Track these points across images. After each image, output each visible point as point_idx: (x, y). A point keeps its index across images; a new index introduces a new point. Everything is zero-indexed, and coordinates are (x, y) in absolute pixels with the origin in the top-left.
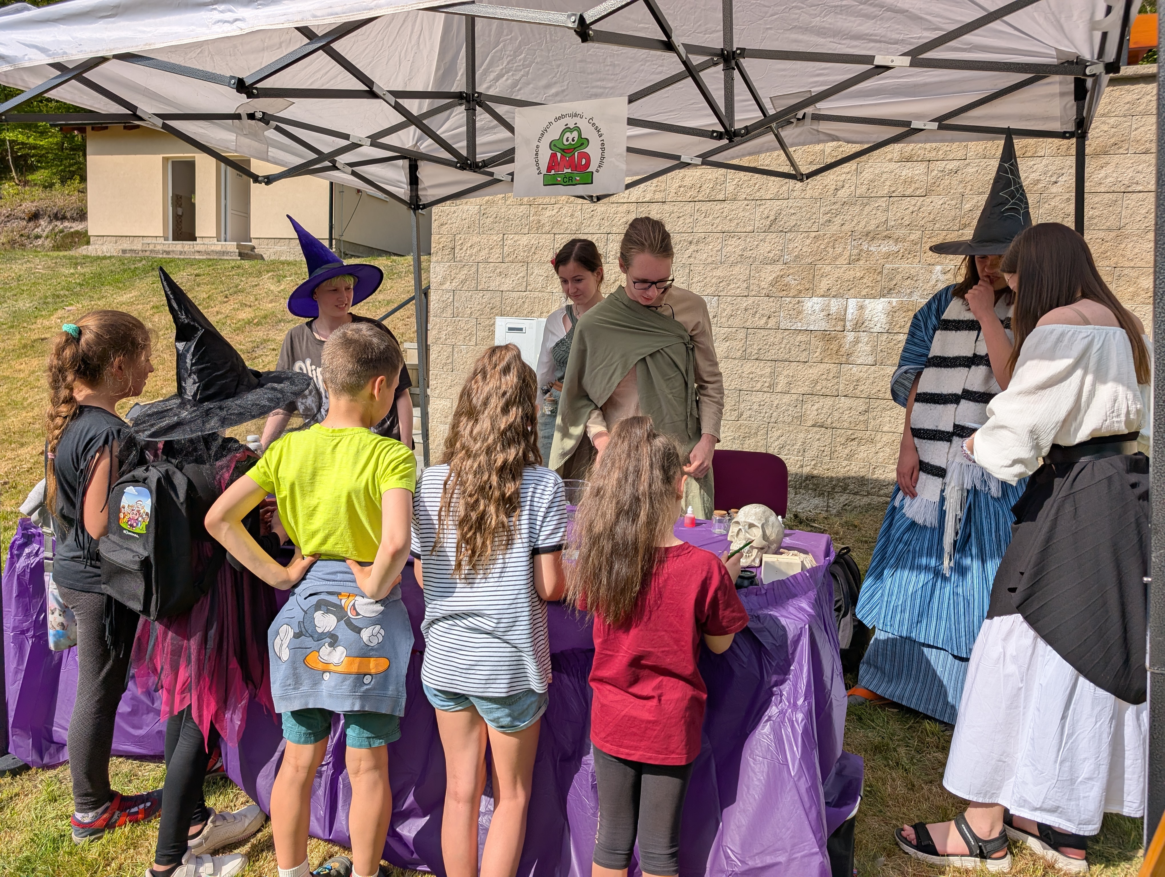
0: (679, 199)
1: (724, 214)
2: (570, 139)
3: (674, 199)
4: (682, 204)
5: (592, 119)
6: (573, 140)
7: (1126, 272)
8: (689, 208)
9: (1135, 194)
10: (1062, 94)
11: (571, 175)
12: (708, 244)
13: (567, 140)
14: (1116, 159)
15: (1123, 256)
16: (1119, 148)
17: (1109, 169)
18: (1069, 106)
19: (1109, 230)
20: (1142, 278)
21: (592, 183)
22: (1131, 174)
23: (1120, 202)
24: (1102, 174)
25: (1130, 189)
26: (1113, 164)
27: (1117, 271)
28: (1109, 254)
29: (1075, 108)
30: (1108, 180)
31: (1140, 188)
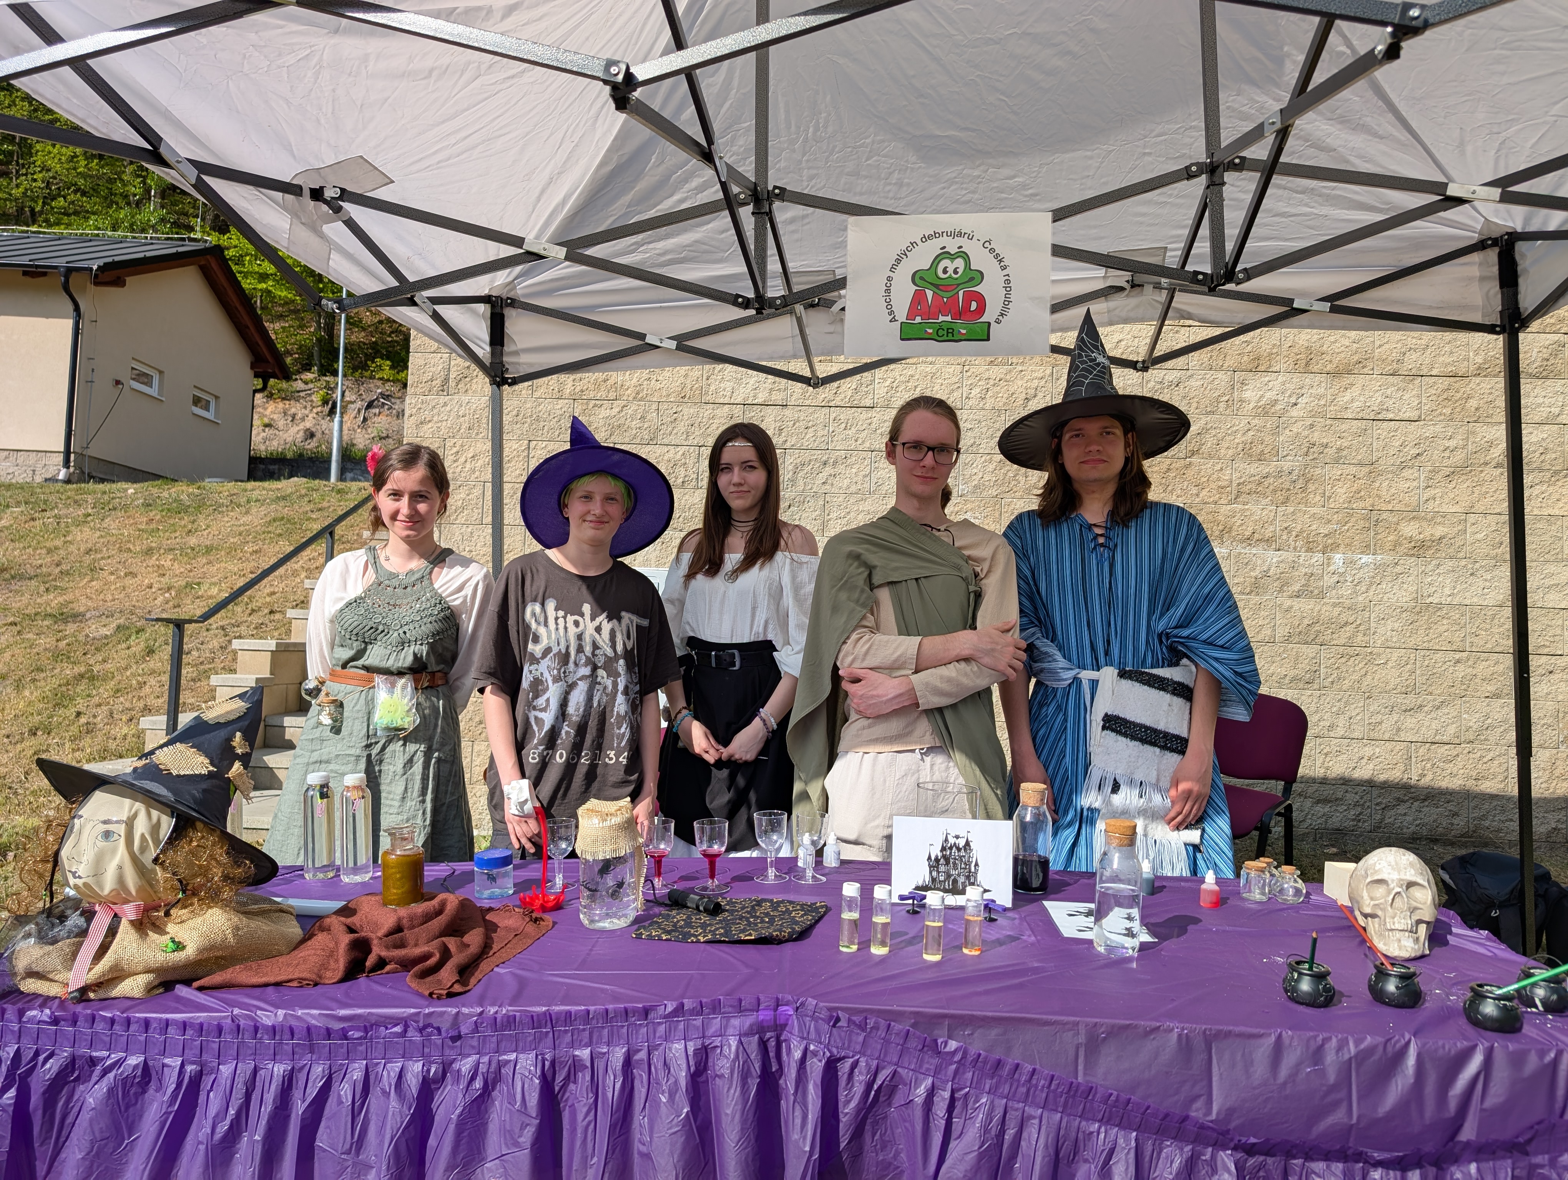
0: (808, 402)
1: (873, 426)
2: (950, 271)
3: (800, 402)
4: (811, 410)
5: (989, 242)
6: (955, 272)
7: (1384, 516)
8: (822, 414)
9: (1386, 423)
10: (1482, 279)
11: (953, 326)
12: (851, 466)
13: (945, 271)
14: (1360, 380)
15: (1379, 497)
16: (1363, 367)
17: (1355, 391)
18: (1492, 292)
19: (1360, 464)
20: (1403, 525)
21: (988, 339)
22: (1380, 399)
23: (1370, 432)
24: (1348, 396)
25: (1380, 417)
26: (1359, 385)
27: (1374, 516)
28: (1362, 493)
29: (1500, 296)
30: (1355, 405)
31: (1391, 416)
